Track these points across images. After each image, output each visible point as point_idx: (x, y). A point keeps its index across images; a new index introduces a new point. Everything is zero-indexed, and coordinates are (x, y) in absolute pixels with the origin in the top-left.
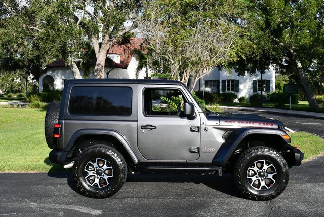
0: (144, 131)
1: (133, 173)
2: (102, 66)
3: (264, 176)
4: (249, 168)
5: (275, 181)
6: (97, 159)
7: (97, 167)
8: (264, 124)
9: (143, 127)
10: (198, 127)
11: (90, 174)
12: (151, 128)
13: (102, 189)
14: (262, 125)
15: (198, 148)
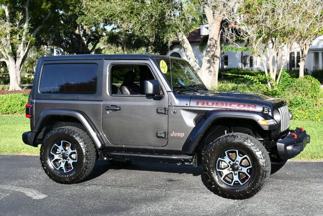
0: (108, 112)
1: (105, 159)
2: (216, 41)
3: (237, 169)
4: (219, 159)
5: (249, 176)
6: (62, 141)
7: (62, 150)
8: (245, 105)
9: (107, 108)
10: (165, 109)
11: (56, 157)
12: (115, 109)
13: (66, 174)
14: (242, 107)
15: (165, 133)
